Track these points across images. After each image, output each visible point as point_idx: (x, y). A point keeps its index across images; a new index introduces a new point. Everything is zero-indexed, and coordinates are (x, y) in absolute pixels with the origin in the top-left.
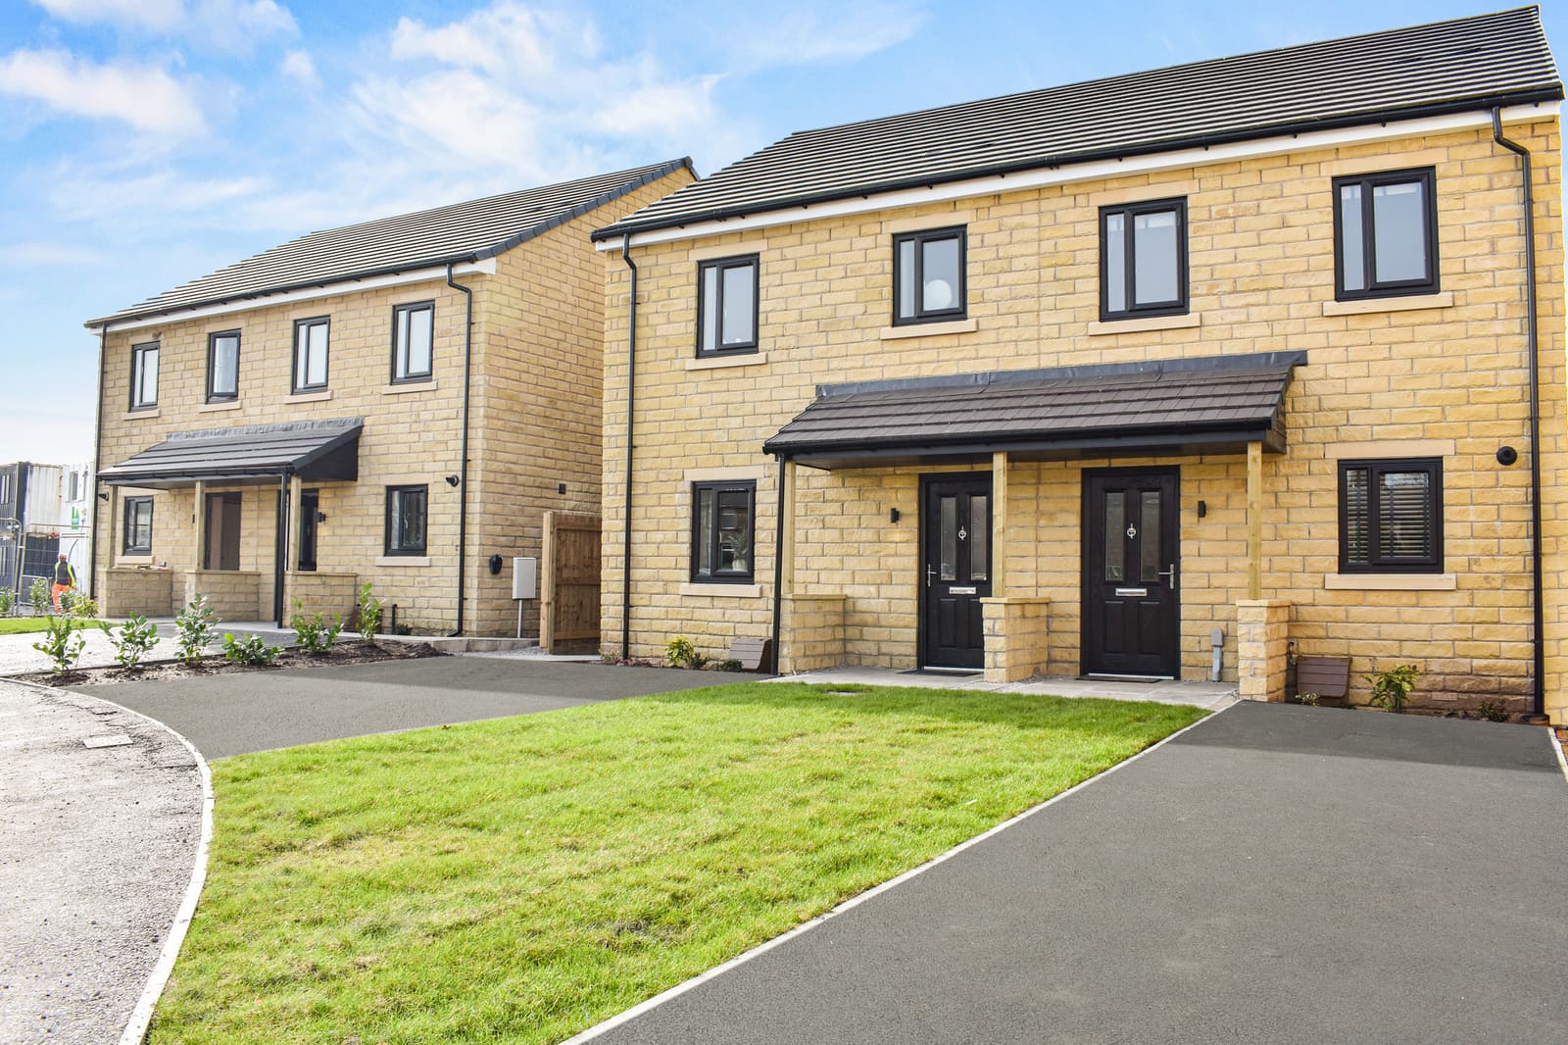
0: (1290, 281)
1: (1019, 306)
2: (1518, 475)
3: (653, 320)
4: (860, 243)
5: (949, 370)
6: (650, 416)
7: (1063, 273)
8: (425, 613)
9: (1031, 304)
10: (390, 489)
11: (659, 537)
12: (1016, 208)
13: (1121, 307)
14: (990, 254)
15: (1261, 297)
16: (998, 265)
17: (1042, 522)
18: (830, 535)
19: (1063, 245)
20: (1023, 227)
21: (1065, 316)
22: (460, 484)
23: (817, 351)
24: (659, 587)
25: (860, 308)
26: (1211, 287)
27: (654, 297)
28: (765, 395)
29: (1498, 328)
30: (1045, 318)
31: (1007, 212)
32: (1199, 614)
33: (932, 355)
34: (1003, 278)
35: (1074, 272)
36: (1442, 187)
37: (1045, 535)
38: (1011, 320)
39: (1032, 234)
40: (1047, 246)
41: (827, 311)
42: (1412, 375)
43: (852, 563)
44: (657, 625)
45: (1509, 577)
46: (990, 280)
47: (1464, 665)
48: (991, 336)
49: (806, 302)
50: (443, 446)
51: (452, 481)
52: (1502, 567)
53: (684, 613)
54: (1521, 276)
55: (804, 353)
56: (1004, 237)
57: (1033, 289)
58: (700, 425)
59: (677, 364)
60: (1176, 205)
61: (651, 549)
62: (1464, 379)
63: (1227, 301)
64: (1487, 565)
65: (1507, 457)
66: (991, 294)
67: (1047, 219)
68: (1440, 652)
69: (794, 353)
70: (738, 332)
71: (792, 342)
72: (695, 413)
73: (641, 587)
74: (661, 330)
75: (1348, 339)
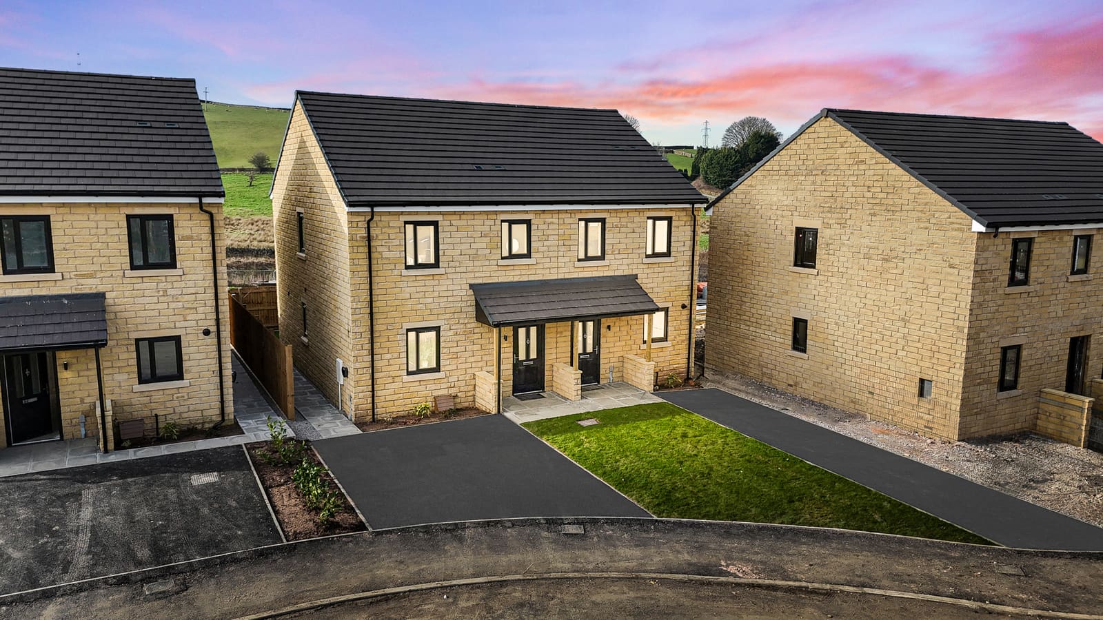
0: (634, 251)
1: (551, 254)
2: (686, 312)
3: (380, 249)
4: (487, 222)
5: (525, 279)
6: (380, 298)
7: (567, 243)
8: (186, 415)
9: (556, 254)
10: (137, 341)
11: (389, 356)
12: (550, 216)
13: (583, 257)
14: (540, 233)
15: (626, 256)
16: (544, 237)
17: (558, 336)
18: (476, 347)
19: (567, 232)
20: (552, 223)
21: (567, 259)
22: (213, 335)
23: (469, 269)
24: (390, 380)
25: (489, 251)
26: (612, 252)
27: (380, 237)
28: (445, 288)
29: (684, 268)
30: (560, 259)
31: (547, 217)
32: (606, 362)
33: (518, 272)
34: (546, 243)
35: (570, 242)
36: (674, 223)
37: (559, 340)
38: (548, 260)
39: (556, 227)
40: (561, 232)
41: (474, 251)
42: (664, 283)
43: (485, 358)
44: (388, 398)
45: (683, 341)
46: (540, 244)
47: (671, 367)
48: (541, 266)
49: (463, 247)
50: (194, 311)
51: (207, 333)
52: (681, 338)
53: (404, 390)
54: (690, 253)
55: (463, 269)
56: (545, 227)
57: (556, 248)
58: (409, 302)
59: (396, 272)
60: (603, 221)
61: (385, 362)
62: (675, 284)
63: (617, 257)
64: (678, 338)
65: (684, 307)
66: (541, 249)
67: (561, 221)
68: (666, 364)
69: (458, 270)
70: (426, 256)
71: (458, 264)
72: (408, 296)
73: (379, 381)
74: (385, 255)
75: (648, 271)
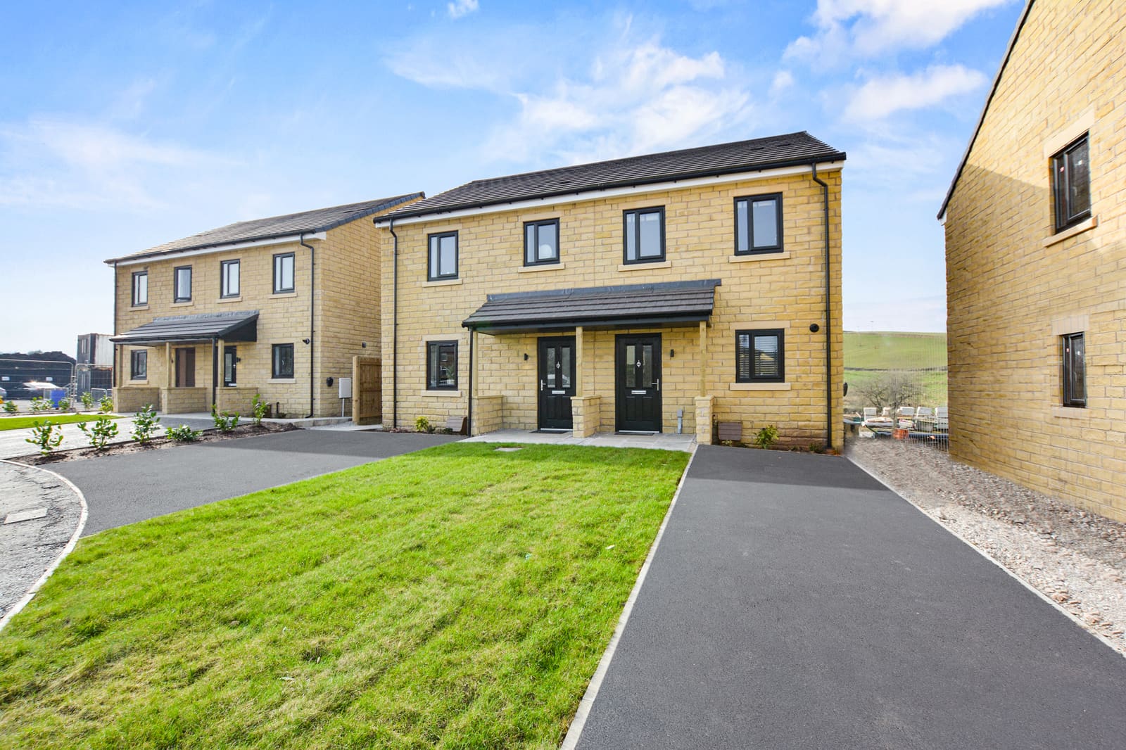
0: (714, 246)
1: (585, 257)
2: (820, 337)
3: (406, 262)
4: (508, 226)
5: (551, 287)
6: (405, 309)
7: (606, 241)
8: (293, 406)
9: (591, 256)
10: (274, 346)
11: (410, 368)
12: (583, 210)
13: (634, 258)
14: (570, 232)
15: (699, 254)
16: (575, 237)
17: (596, 360)
18: (494, 366)
19: (606, 228)
20: (587, 219)
21: (605, 262)
22: (310, 344)
23: (487, 278)
24: (411, 392)
25: (508, 258)
26: (677, 249)
27: (406, 251)
28: (462, 299)
29: (811, 268)
30: (598, 263)
31: (579, 212)
32: (671, 402)
33: (543, 280)
34: (577, 244)
35: (610, 241)
36: (785, 202)
37: (598, 366)
38: (581, 264)
39: (591, 222)
40: (598, 228)
41: (492, 259)
42: (770, 291)
43: (505, 380)
44: (410, 411)
45: (816, 384)
46: (571, 244)
47: (794, 424)
48: (572, 271)
49: (482, 254)
50: (301, 325)
51: (305, 341)
52: (812, 379)
53: (423, 405)
54: (822, 244)
55: (481, 279)
56: (577, 224)
57: (591, 249)
58: (429, 314)
59: (418, 284)
60: (660, 210)
61: (407, 374)
62: (795, 292)
63: (684, 255)
64: (805, 379)
65: (814, 328)
66: (572, 251)
67: (598, 216)
68: (783, 419)
69: (476, 279)
70: (448, 269)
71: (475, 273)
72: (428, 307)
73: (402, 392)
74: (410, 267)
75: (741, 273)
